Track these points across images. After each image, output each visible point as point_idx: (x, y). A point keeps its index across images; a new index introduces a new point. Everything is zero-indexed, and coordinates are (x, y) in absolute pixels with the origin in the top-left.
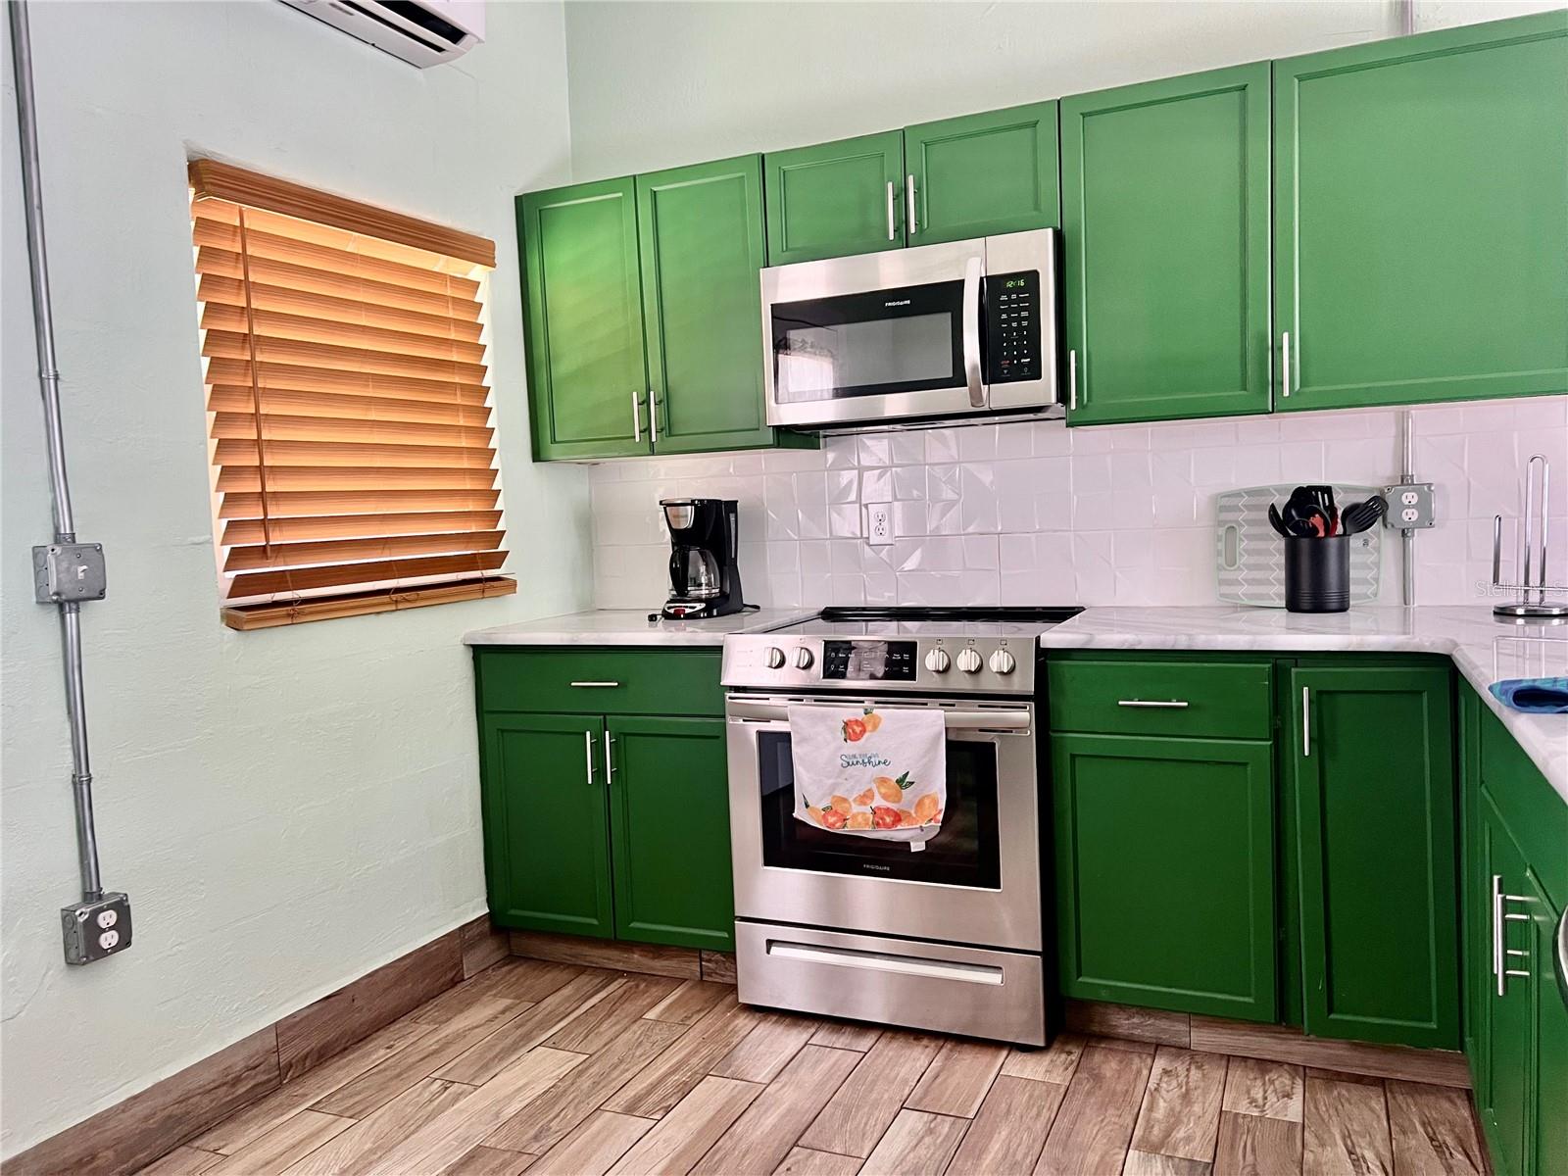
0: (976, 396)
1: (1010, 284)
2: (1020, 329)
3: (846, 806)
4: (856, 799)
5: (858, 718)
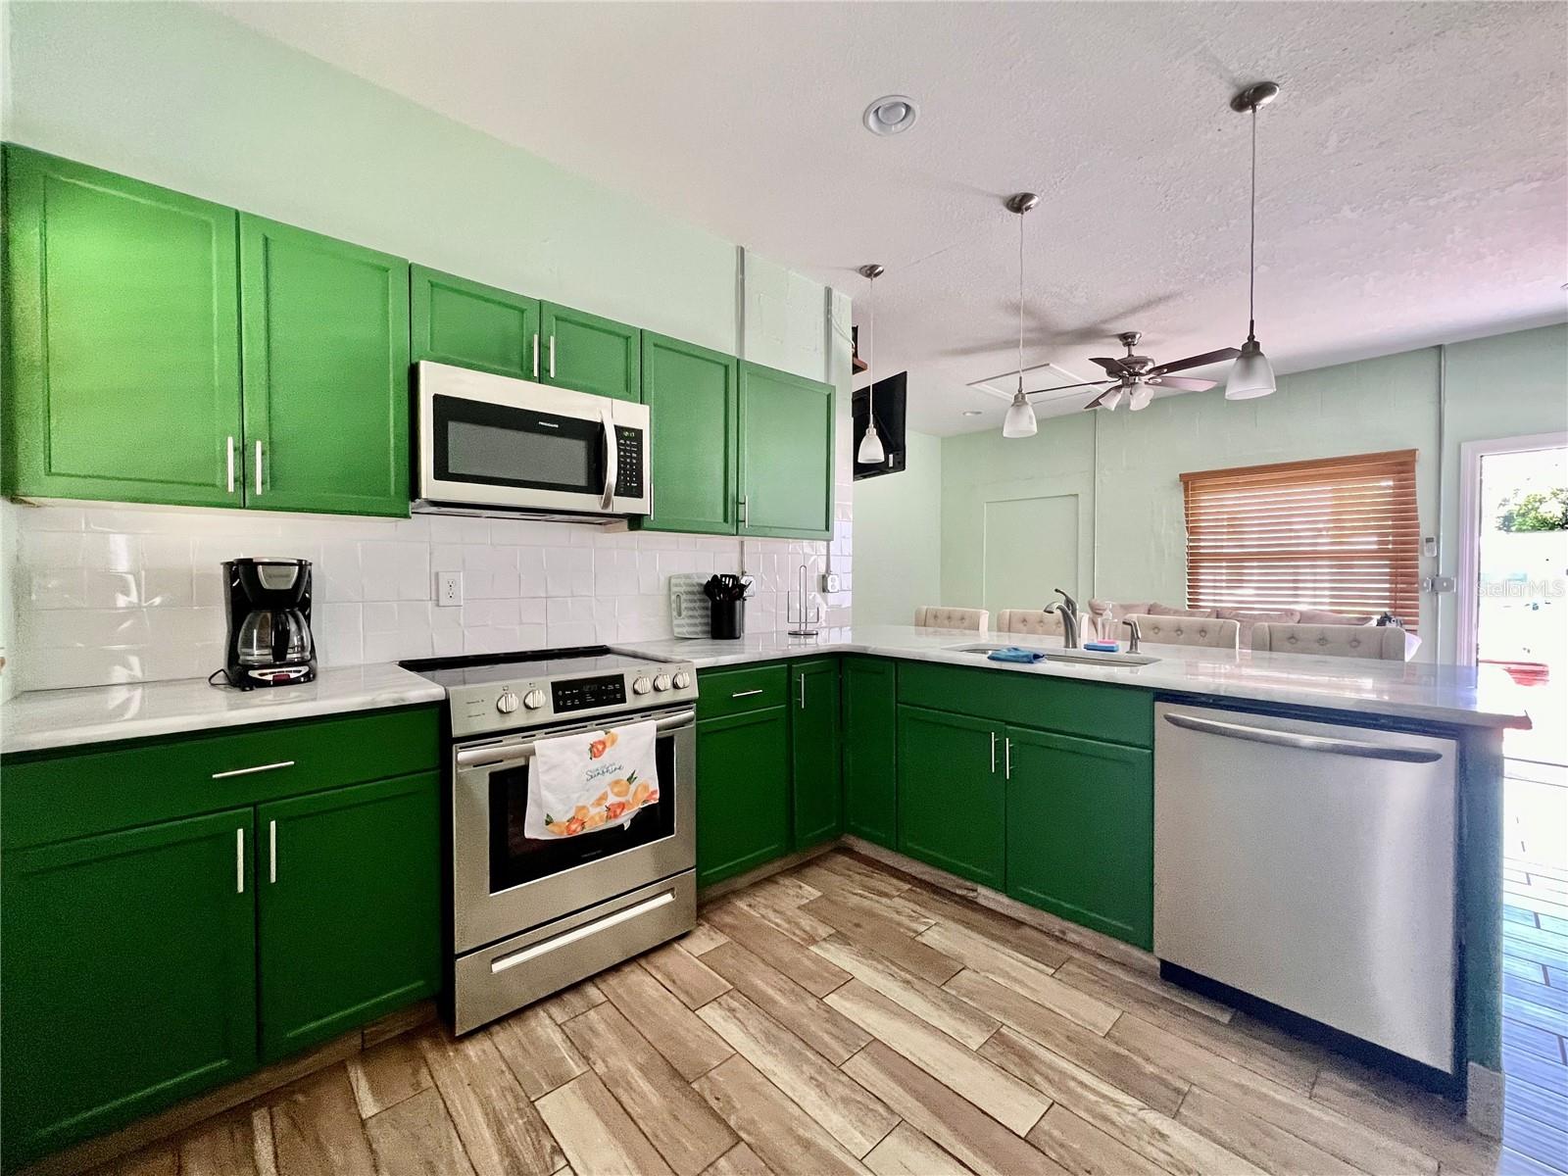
0: (606, 504)
1: (626, 434)
2: (631, 464)
3: (585, 811)
4: (593, 804)
5: (601, 739)
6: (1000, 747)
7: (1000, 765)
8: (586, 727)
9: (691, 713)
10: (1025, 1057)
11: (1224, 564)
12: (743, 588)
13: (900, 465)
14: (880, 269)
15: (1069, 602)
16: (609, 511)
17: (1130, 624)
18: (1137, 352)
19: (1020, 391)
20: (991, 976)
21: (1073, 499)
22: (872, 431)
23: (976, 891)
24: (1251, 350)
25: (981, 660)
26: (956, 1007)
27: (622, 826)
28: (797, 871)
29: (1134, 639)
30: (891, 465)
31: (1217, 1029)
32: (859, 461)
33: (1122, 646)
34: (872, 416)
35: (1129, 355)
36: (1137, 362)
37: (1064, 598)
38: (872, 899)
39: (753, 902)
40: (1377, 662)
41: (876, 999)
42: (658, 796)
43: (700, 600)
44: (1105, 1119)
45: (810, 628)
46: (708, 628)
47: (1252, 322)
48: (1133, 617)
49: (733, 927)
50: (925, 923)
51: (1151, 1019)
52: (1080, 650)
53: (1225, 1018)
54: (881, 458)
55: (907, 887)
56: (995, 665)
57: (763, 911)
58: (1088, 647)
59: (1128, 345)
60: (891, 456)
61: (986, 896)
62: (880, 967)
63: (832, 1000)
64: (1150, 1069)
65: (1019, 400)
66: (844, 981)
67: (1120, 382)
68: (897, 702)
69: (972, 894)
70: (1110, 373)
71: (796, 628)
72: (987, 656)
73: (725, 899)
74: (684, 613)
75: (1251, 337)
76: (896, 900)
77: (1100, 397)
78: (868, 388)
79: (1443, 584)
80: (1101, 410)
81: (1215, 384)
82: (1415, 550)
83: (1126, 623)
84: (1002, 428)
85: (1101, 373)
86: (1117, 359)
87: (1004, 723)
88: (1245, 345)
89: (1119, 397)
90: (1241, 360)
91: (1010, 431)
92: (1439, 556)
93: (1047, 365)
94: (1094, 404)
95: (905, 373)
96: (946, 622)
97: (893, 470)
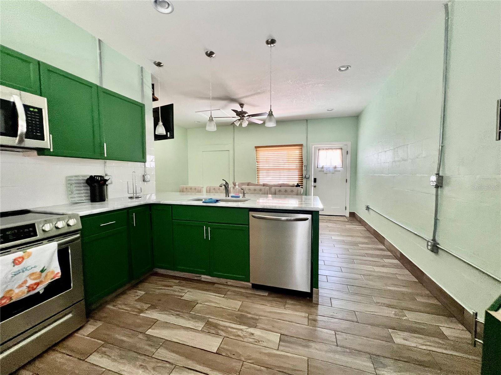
0: (21, 141)
1: (31, 109)
2: (36, 124)
3: (12, 292)
4: (17, 288)
5: (21, 256)
6: (207, 230)
7: (207, 236)
8: (10, 251)
9: (78, 235)
10: (216, 326)
11: (265, 171)
12: (106, 180)
13: (173, 138)
14: (162, 64)
15: (226, 183)
16: (22, 145)
18: (244, 110)
19: (211, 116)
20: (206, 303)
21: (228, 151)
22: (161, 123)
23: (201, 277)
24: (271, 114)
25: (200, 203)
26: (195, 318)
27: (39, 292)
28: (135, 286)
29: (244, 194)
30: (169, 136)
31: (265, 298)
32: (156, 133)
33: (241, 195)
34: (160, 118)
35: (242, 110)
36: (244, 113)
37: (225, 182)
38: (165, 289)
39: (115, 304)
40: (296, 196)
41: (167, 325)
42: (60, 274)
43: (84, 186)
44: (239, 336)
45: (138, 195)
46: (89, 198)
47: (271, 105)
48: (244, 187)
49: (106, 317)
50: (184, 292)
51: (249, 301)
52: (230, 198)
53: (266, 294)
54: (165, 133)
55: (178, 281)
56: (205, 204)
57: (120, 306)
58: (232, 197)
59: (242, 107)
60: (168, 133)
61: (204, 277)
62: (168, 313)
63: (150, 332)
64: (249, 316)
65: (211, 119)
66: (153, 323)
67: (239, 118)
68: (172, 219)
69: (200, 278)
70: (237, 115)
71: (132, 195)
72: (202, 201)
73: (101, 307)
74: (75, 192)
75: (271, 110)
76: (175, 287)
78: (159, 107)
79: (307, 176)
80: (235, 126)
81: (263, 122)
82: (302, 168)
83: (242, 189)
84: (206, 127)
85: (234, 114)
86: (239, 111)
87: (207, 223)
88: (269, 112)
89: (239, 123)
90: (269, 116)
91: (208, 128)
92: (306, 170)
93: (219, 109)
94: (233, 123)
95: (173, 104)
96: (190, 190)
97: (169, 138)
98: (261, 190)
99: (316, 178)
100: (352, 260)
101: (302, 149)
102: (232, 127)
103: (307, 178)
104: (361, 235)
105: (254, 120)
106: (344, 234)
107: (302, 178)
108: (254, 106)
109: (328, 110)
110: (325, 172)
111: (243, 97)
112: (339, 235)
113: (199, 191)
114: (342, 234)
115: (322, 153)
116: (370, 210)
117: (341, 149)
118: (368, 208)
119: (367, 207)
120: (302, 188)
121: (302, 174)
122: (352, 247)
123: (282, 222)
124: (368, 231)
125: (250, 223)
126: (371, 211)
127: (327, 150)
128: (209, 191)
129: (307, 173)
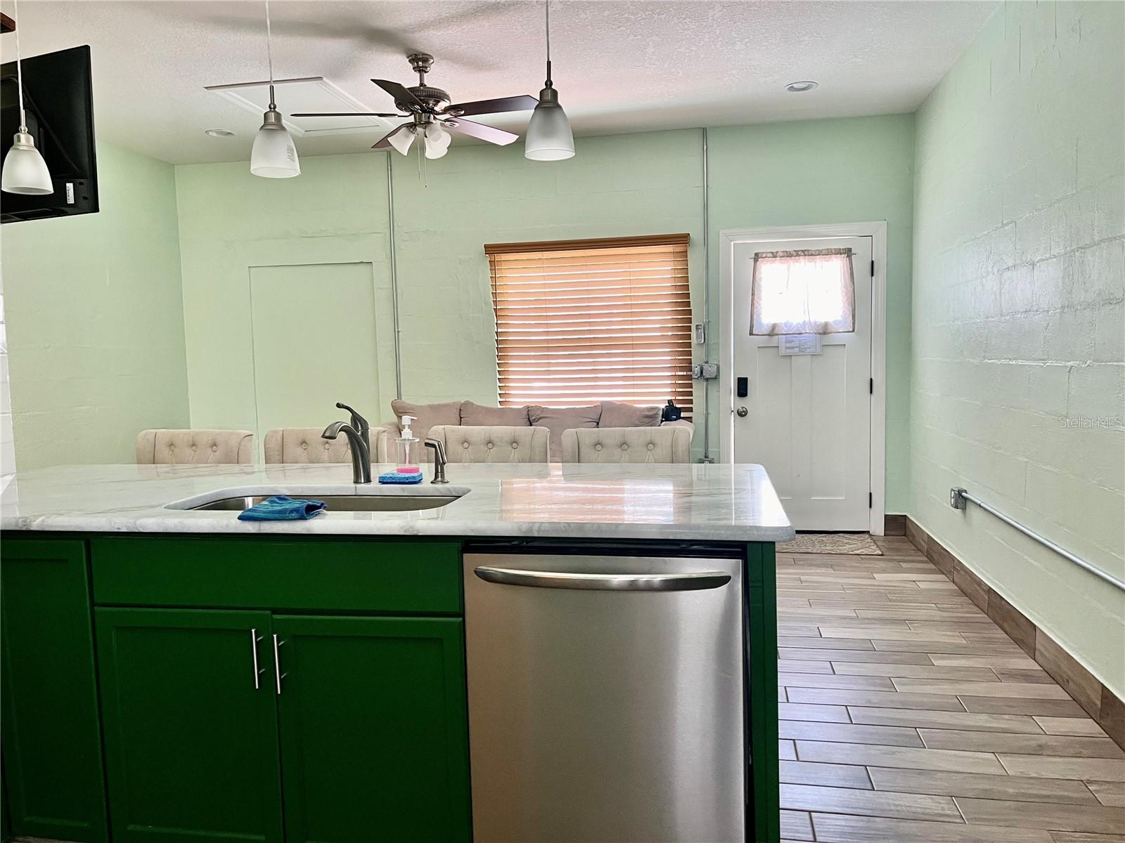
6: (264, 647)
7: (268, 678)
11: (533, 353)
13: (89, 203)
15: (356, 418)
17: (433, 446)
18: (432, 81)
19: (272, 108)
21: (369, 266)
22: (25, 139)
24: (548, 102)
25: (227, 522)
29: (439, 466)
30: (71, 200)
32: (4, 189)
33: (427, 470)
34: (23, 112)
35: (422, 84)
36: (430, 96)
37: (350, 415)
47: (549, 63)
48: (437, 432)
52: (373, 487)
54: (48, 187)
56: (250, 528)
58: (383, 481)
59: (421, 70)
60: (68, 185)
65: (272, 123)
67: (411, 119)
68: (93, 604)
70: (399, 104)
72: (241, 512)
75: (549, 83)
77: (389, 135)
78: (16, 62)
79: (710, 371)
80: (392, 152)
81: (515, 137)
82: (689, 337)
83: (427, 444)
84: (248, 159)
85: (388, 102)
86: (406, 87)
87: (268, 612)
88: (542, 93)
89: (412, 138)
90: (539, 111)
91: (259, 166)
92: (705, 343)
93: (320, 78)
94: (384, 143)
95: (87, 48)
96: (189, 451)
97: (76, 209)
98: (514, 442)
99: (746, 379)
100: (912, 732)
101: (684, 254)
102: (381, 157)
103: (707, 380)
104: (937, 615)
105: (482, 127)
106: (870, 614)
107: (690, 377)
108: (475, 64)
109: (792, 89)
110: (783, 351)
111: (424, 26)
112: (851, 618)
113: (234, 456)
114: (862, 614)
115: (770, 271)
116: (970, 507)
117: (848, 252)
118: (961, 500)
119: (960, 495)
120: (689, 419)
121: (690, 362)
122: (904, 670)
123: (611, 594)
124: (964, 593)
125: (467, 607)
126: (973, 512)
127: (791, 261)
128: (278, 454)
129: (707, 355)
